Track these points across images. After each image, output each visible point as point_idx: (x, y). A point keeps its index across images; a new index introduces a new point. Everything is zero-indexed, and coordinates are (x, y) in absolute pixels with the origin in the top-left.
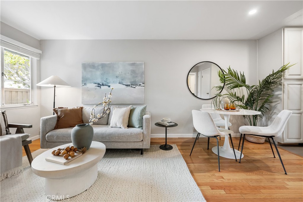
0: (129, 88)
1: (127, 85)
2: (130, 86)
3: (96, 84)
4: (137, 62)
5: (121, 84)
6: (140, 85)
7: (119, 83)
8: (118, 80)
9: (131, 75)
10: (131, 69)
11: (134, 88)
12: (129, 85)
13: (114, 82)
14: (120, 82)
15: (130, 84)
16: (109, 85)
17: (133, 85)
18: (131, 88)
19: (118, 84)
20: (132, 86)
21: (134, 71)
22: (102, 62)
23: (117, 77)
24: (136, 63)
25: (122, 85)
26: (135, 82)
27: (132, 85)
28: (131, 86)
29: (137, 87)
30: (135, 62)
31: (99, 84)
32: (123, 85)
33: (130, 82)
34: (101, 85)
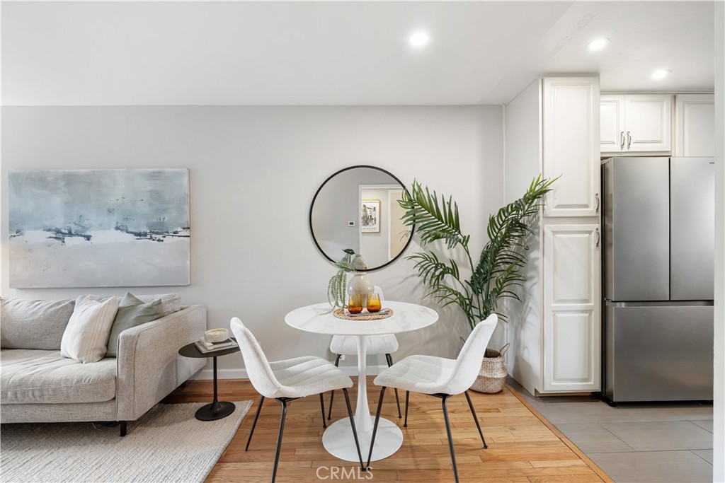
0: (143, 241)
1: (138, 234)
2: (149, 236)
3: (50, 230)
4: (168, 170)
5: (122, 230)
6: (175, 233)
7: (117, 228)
8: (115, 219)
9: (150, 204)
10: (149, 188)
11: (159, 240)
12: (145, 235)
13: (101, 225)
14: (119, 224)
15: (148, 231)
16: (88, 233)
17: (157, 233)
18: (151, 241)
19: (113, 231)
20: (154, 236)
21: (157, 193)
22: (67, 171)
23: (109, 211)
24: (164, 173)
25: (125, 233)
26: (162, 224)
27: (154, 233)
28: (151, 237)
29: (168, 240)
30: (162, 170)
31: (58, 232)
32: (128, 232)
33: (149, 226)
34: (64, 234)
